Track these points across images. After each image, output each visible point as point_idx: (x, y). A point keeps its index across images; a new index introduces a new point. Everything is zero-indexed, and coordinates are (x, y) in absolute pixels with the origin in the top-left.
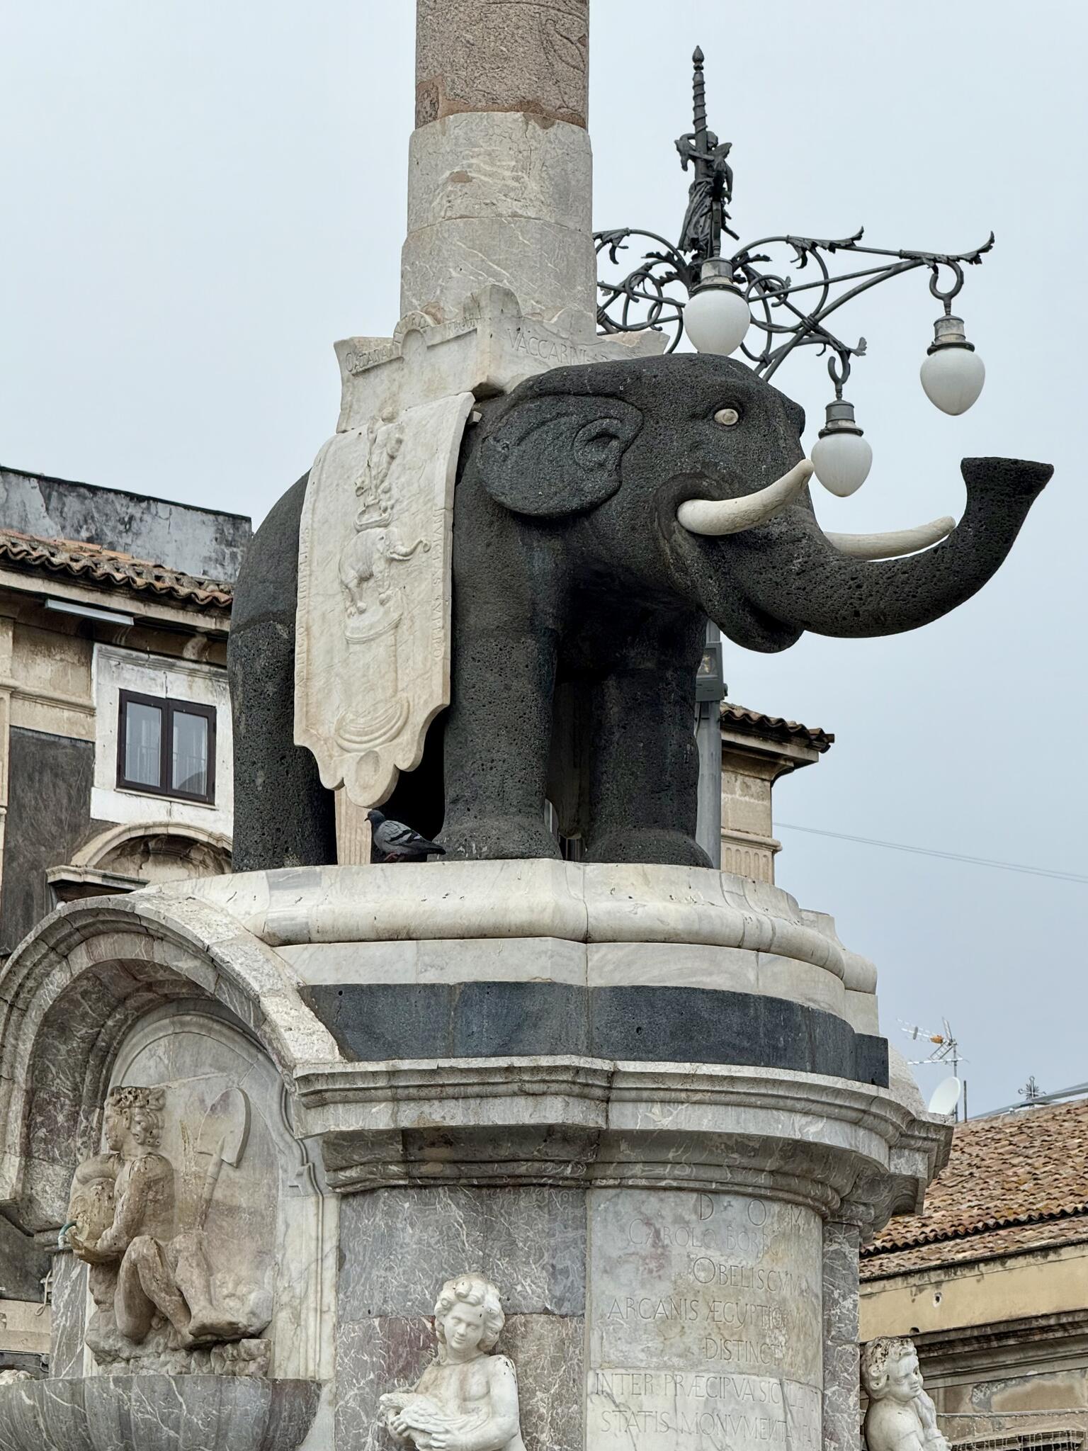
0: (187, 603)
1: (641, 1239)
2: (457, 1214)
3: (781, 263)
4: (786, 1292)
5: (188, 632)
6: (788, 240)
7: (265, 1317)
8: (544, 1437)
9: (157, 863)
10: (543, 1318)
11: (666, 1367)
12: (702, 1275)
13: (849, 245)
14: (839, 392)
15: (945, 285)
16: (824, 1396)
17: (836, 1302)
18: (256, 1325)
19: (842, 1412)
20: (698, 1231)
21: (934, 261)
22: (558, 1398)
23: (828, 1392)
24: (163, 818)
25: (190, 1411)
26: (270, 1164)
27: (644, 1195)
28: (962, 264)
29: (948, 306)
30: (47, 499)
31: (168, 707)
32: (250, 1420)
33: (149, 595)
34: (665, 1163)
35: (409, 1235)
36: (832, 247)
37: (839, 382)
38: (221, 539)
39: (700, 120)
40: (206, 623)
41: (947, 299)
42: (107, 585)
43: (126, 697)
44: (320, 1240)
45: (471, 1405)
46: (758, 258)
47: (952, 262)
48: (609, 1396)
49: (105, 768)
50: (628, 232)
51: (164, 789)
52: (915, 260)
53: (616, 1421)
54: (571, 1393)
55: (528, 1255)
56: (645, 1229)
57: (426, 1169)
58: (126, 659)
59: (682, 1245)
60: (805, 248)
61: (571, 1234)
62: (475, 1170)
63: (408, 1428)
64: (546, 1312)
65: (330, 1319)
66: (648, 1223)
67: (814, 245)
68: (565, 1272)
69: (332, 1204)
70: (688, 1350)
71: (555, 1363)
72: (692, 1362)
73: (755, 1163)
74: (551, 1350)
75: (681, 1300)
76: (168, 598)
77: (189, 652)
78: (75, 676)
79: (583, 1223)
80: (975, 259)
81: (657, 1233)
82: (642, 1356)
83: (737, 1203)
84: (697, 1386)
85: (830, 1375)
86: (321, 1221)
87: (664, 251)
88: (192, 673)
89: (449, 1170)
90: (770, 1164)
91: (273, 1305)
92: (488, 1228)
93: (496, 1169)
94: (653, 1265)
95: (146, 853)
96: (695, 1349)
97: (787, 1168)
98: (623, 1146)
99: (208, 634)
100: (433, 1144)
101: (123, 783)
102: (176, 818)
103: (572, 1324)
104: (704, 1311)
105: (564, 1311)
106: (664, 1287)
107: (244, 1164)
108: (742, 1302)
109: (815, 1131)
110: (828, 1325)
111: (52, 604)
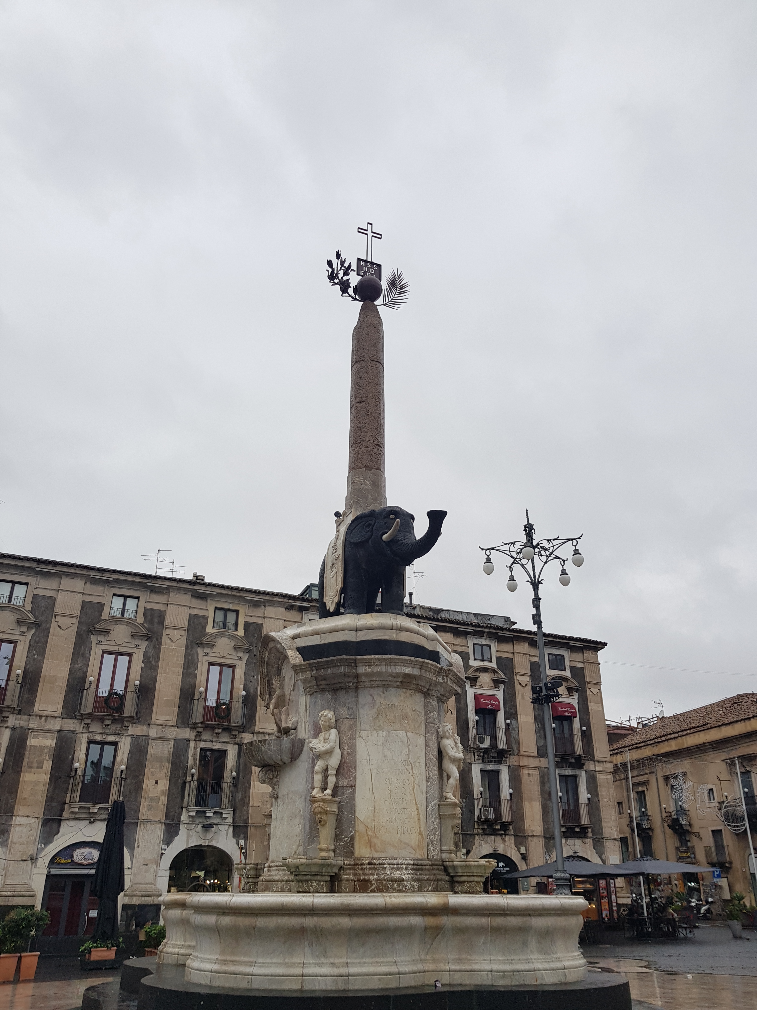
0: (483, 627)
1: (369, 699)
2: (329, 696)
3: (545, 544)
4: (408, 711)
5: (484, 632)
6: (546, 540)
7: (296, 725)
8: (345, 748)
9: (482, 672)
10: (346, 719)
11: (375, 730)
12: (384, 707)
13: (557, 539)
14: (563, 568)
15: (575, 544)
16: (425, 737)
17: (429, 714)
18: (294, 727)
19: (431, 740)
20: (383, 696)
21: (572, 540)
22: (350, 738)
23: (427, 736)
24: (483, 664)
25: (274, 747)
26: (299, 690)
27: (370, 689)
28: (577, 540)
29: (575, 547)
30: (475, 617)
31: (482, 645)
32: (287, 749)
33: (475, 626)
34: (373, 681)
35: (319, 703)
36: (554, 540)
37: (563, 566)
38: (506, 621)
39: (528, 521)
40: (486, 630)
41: (575, 546)
42: (468, 625)
43: (474, 644)
44: (306, 706)
45: (326, 741)
46: (541, 544)
47: (575, 539)
48: (362, 738)
49: (472, 656)
50: (516, 542)
51: (483, 660)
52: (569, 540)
53: (364, 743)
54: (353, 737)
55: (343, 705)
56: (370, 697)
57: (321, 687)
58: (474, 638)
59: (379, 700)
60: (549, 541)
61: (354, 699)
62: (332, 686)
63: (311, 747)
64: (347, 718)
65: (308, 724)
66: (371, 695)
67: (550, 540)
68: (352, 708)
69: (309, 697)
70: (380, 725)
71: (349, 730)
72: (380, 728)
73: (395, 679)
74: (348, 727)
75: (379, 713)
76: (479, 626)
77: (485, 635)
78: (465, 641)
79: (357, 697)
80: (579, 538)
81: (373, 697)
82: (370, 727)
83: (393, 690)
84: (382, 733)
85: (427, 731)
86: (306, 702)
87: (523, 544)
88: (486, 639)
89: (326, 687)
90: (400, 680)
91: (297, 722)
92: (336, 699)
93: (337, 686)
94: (372, 705)
95: (480, 671)
96: (382, 725)
97: (404, 680)
98: (363, 677)
99: (488, 632)
100: (321, 680)
101: (475, 659)
102: (485, 664)
103: (354, 721)
104: (384, 716)
105: (351, 718)
106: (375, 710)
107: (295, 690)
108: (395, 713)
109: (408, 670)
110: (426, 719)
111: (459, 629)
